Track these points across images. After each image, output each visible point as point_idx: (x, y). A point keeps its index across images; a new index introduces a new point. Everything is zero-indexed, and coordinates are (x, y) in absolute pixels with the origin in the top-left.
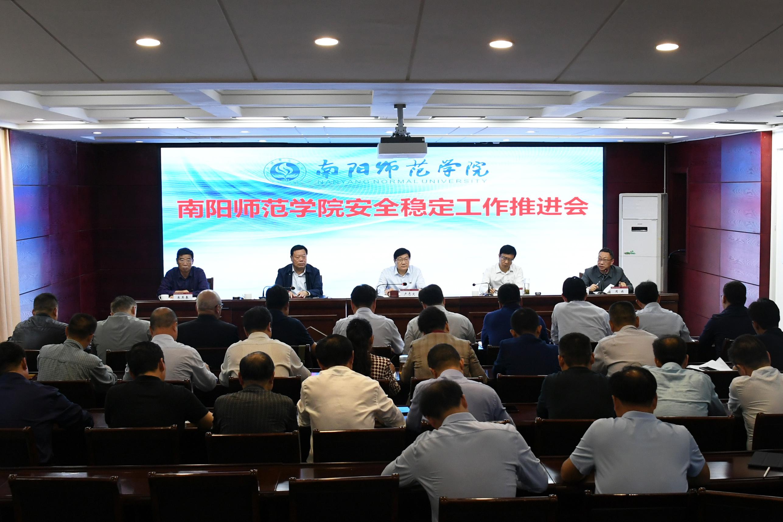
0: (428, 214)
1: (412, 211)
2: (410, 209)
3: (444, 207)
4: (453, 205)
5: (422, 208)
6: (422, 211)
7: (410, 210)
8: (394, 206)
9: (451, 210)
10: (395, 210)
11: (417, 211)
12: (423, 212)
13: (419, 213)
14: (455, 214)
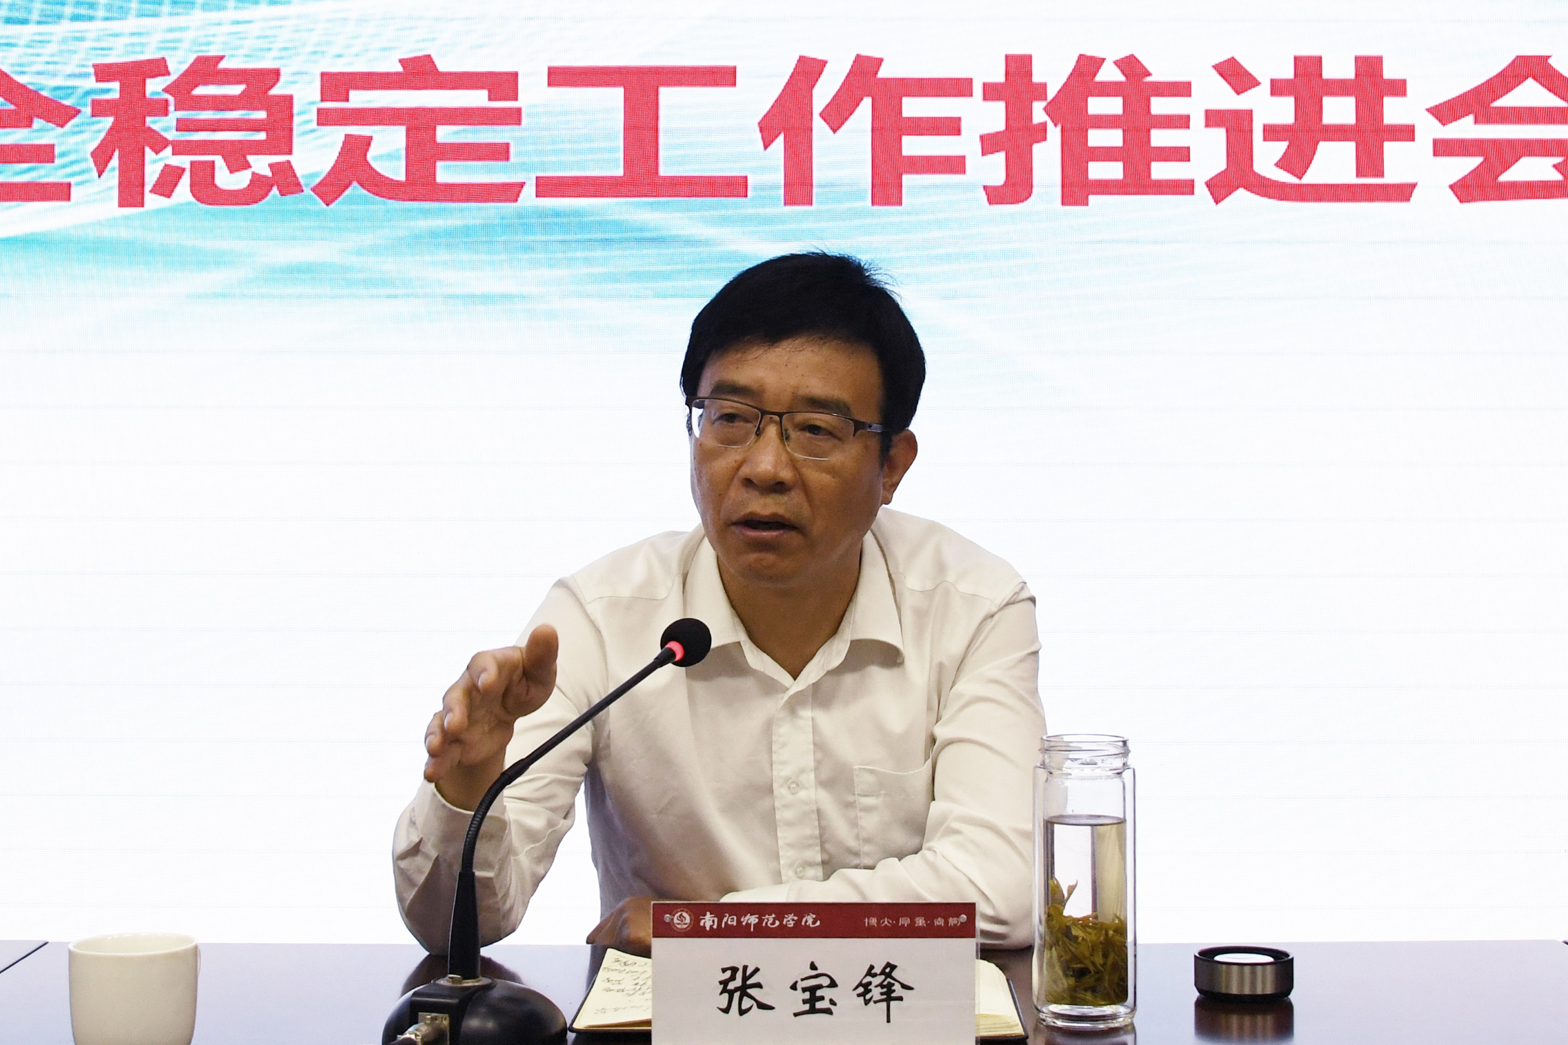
0: (308, 191)
1: (184, 161)
2: (169, 150)
3: (445, 134)
4: (514, 117)
5: (262, 136)
6: (261, 164)
7: (168, 157)
8: (38, 123)
9: (500, 152)
10: (44, 154)
11: (219, 161)
12: (268, 173)
13: (240, 181)
14: (529, 191)
